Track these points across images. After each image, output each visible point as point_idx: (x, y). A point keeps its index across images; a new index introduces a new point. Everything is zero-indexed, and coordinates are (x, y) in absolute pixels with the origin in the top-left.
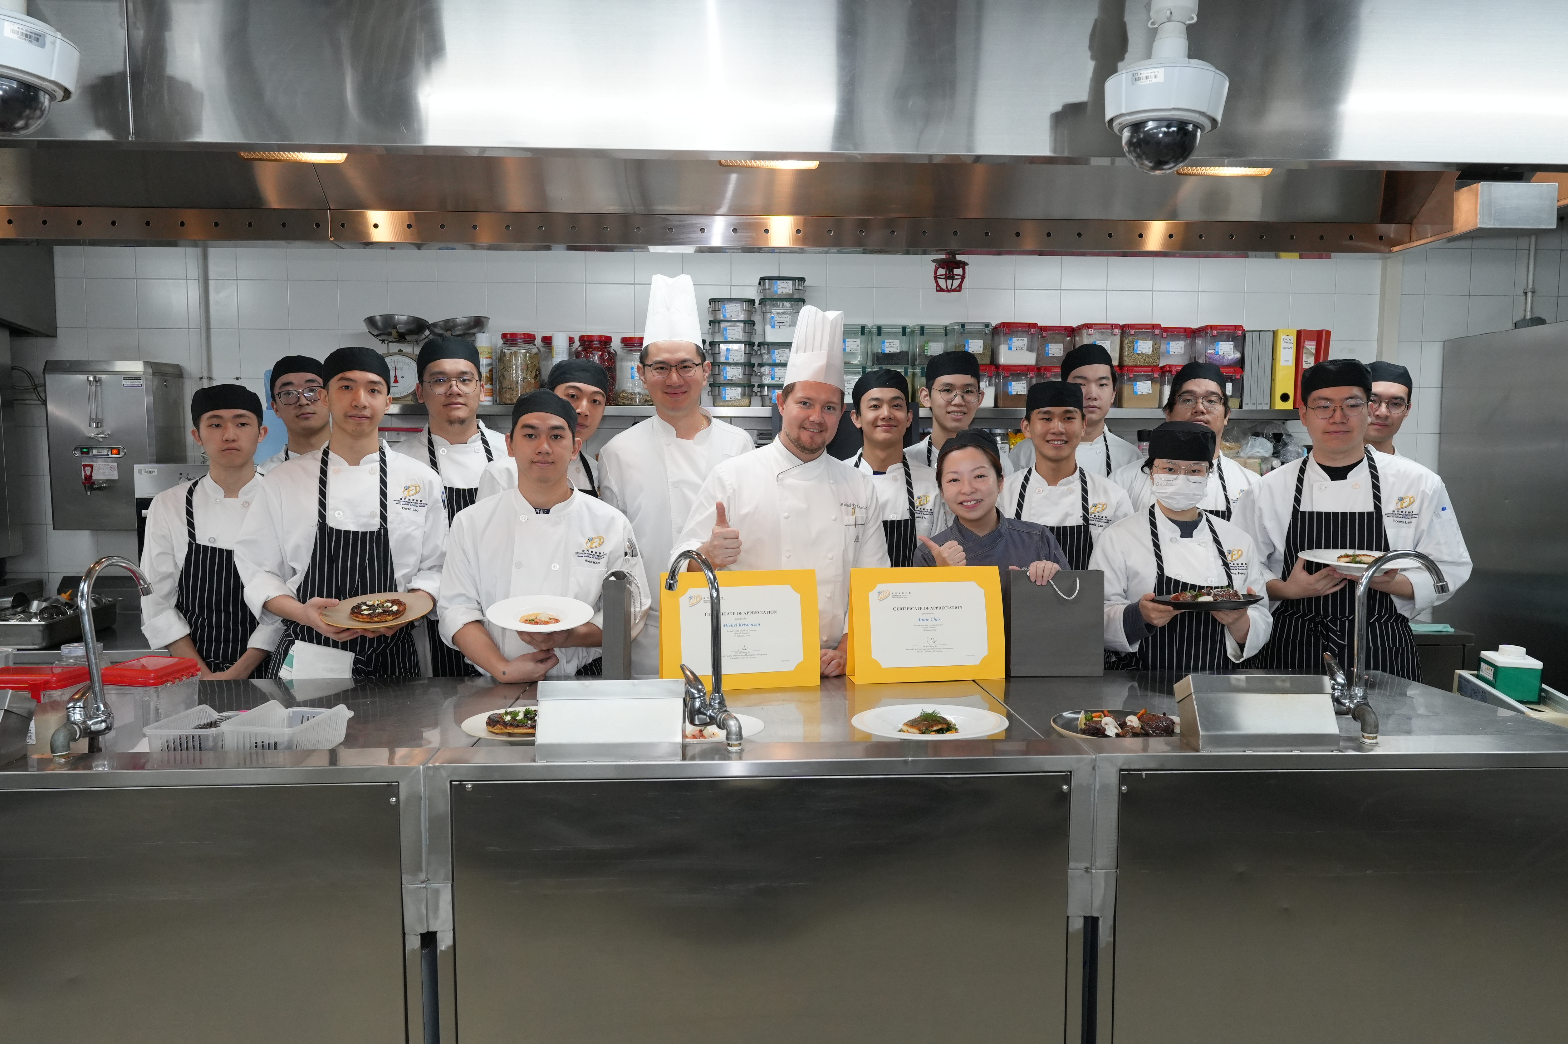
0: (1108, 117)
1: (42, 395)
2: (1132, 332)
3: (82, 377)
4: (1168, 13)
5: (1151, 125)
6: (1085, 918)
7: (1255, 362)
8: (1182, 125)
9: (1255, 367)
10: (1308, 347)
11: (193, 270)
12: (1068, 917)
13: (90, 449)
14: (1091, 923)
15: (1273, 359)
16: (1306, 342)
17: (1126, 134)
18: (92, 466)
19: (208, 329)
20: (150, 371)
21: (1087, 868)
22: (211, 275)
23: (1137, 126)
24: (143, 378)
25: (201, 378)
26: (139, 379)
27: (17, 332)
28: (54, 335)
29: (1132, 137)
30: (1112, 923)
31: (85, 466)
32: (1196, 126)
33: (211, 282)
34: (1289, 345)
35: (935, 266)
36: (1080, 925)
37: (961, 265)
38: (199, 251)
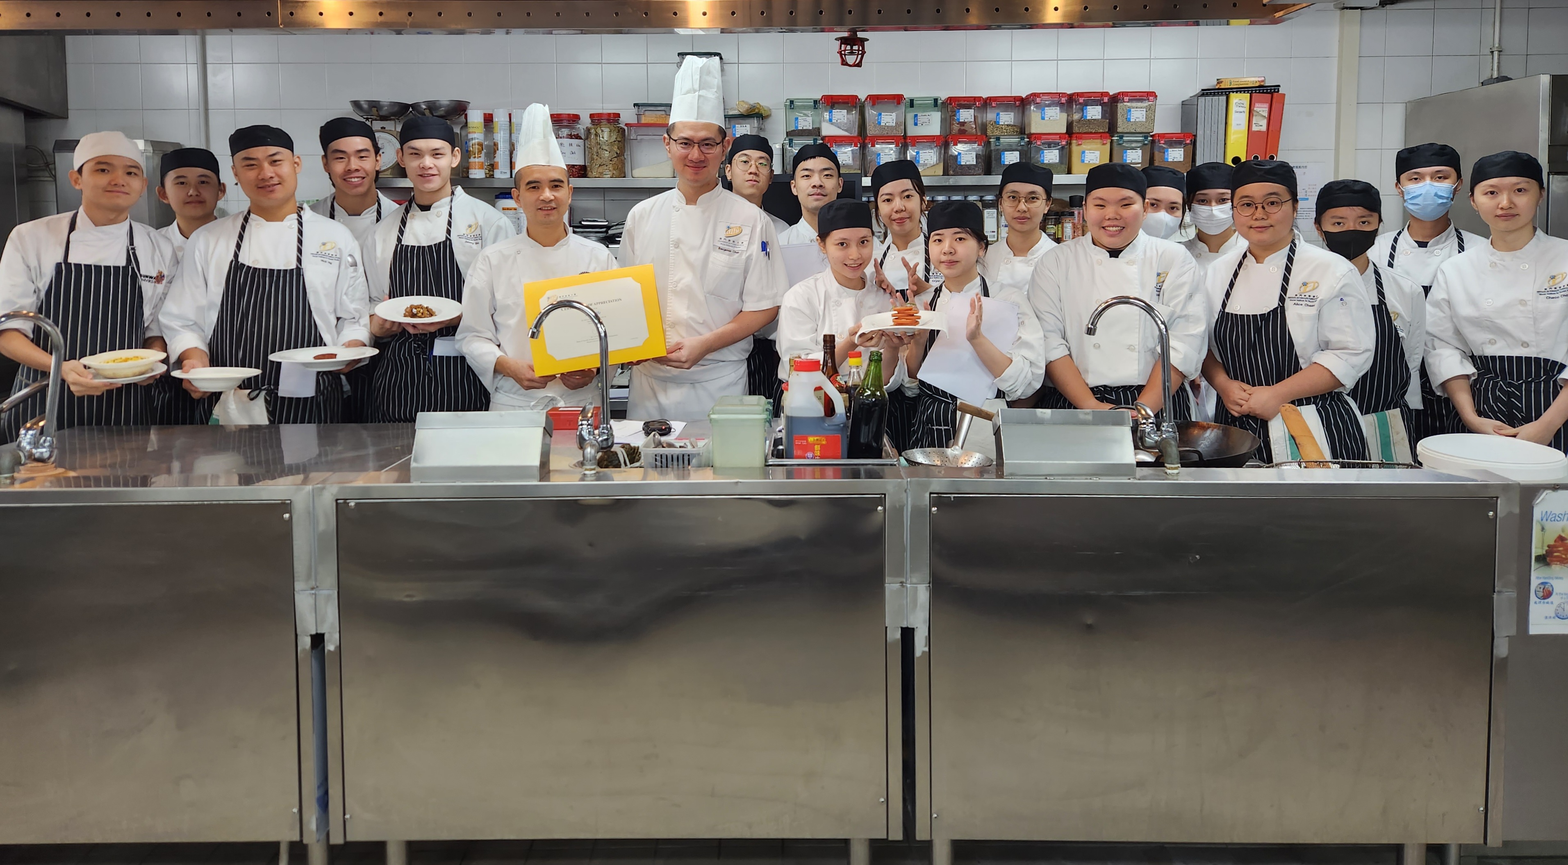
1: (53, 173)
2: (1081, 100)
6: (902, 628)
7: (1208, 126)
9: (1208, 132)
10: (1258, 110)
11: (191, 55)
12: (886, 628)
14: (908, 634)
15: (1226, 123)
16: (1257, 105)
19: (206, 109)
20: (151, 149)
21: (902, 583)
22: (210, 60)
27: (30, 114)
28: (65, 117)
30: (927, 634)
33: (209, 66)
34: (1241, 109)
35: (839, 42)
36: (898, 635)
37: (862, 41)
38: (198, 38)
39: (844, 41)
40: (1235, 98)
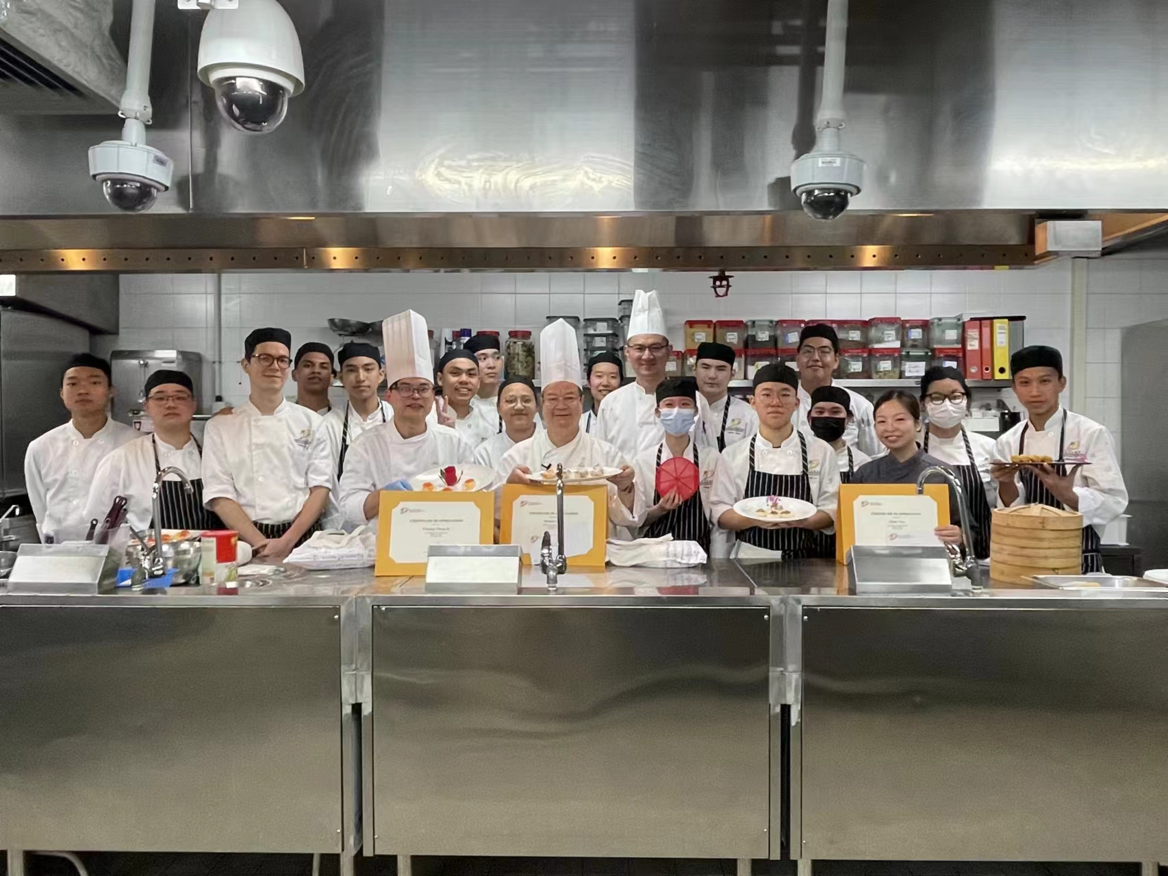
0: (793, 188)
3: (135, 362)
4: (826, 123)
5: (817, 192)
6: (782, 705)
8: (837, 192)
11: (211, 288)
12: (770, 705)
13: (139, 411)
14: (786, 709)
17: (804, 197)
18: (140, 423)
19: (220, 328)
20: (181, 357)
21: (782, 671)
22: (223, 290)
23: (810, 193)
24: (176, 362)
25: (214, 362)
26: (172, 362)
27: (94, 331)
28: (117, 333)
29: (807, 199)
30: (799, 709)
31: (135, 423)
32: (846, 192)
33: (223, 297)
34: (1004, 331)
35: (712, 280)
36: (778, 709)
37: (727, 278)
38: (216, 275)
39: (715, 279)
40: (997, 323)
